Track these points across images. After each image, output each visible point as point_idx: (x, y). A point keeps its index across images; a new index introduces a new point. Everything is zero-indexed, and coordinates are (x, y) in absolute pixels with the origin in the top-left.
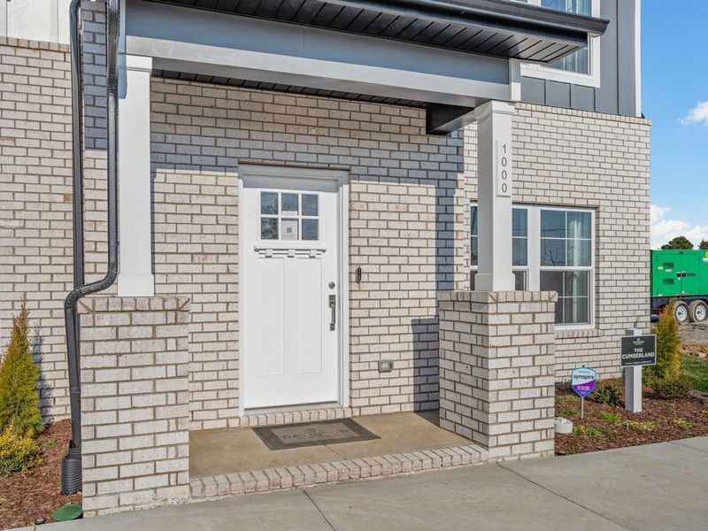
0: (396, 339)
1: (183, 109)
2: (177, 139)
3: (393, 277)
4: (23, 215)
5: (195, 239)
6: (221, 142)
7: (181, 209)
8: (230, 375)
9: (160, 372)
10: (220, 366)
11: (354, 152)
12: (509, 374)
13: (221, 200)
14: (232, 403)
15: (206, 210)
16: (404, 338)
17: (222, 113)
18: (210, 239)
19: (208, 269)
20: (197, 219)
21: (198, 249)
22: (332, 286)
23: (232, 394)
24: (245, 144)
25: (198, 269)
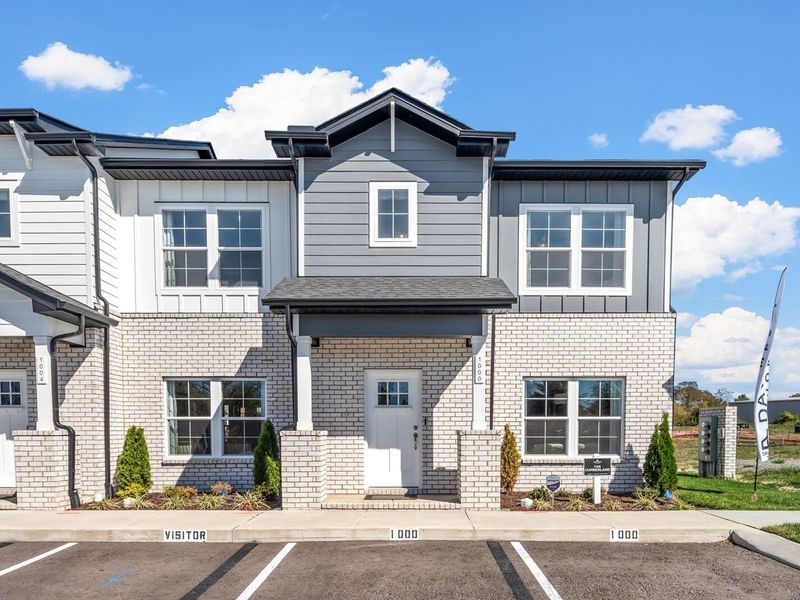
0: (448, 455)
1: (337, 346)
2: (335, 360)
3: (446, 424)
4: (276, 395)
5: (343, 406)
6: (355, 360)
7: (336, 392)
8: (360, 469)
9: (310, 459)
10: (355, 465)
11: (424, 360)
12: (473, 469)
13: (355, 388)
14: (361, 482)
15: (348, 392)
16: (452, 455)
17: (355, 346)
18: (350, 405)
19: (349, 419)
20: (344, 397)
21: (345, 410)
22: (416, 428)
23: (361, 478)
24: (367, 360)
25: (345, 419)
